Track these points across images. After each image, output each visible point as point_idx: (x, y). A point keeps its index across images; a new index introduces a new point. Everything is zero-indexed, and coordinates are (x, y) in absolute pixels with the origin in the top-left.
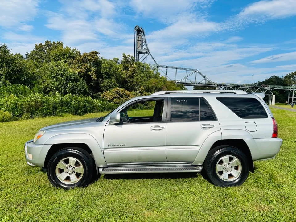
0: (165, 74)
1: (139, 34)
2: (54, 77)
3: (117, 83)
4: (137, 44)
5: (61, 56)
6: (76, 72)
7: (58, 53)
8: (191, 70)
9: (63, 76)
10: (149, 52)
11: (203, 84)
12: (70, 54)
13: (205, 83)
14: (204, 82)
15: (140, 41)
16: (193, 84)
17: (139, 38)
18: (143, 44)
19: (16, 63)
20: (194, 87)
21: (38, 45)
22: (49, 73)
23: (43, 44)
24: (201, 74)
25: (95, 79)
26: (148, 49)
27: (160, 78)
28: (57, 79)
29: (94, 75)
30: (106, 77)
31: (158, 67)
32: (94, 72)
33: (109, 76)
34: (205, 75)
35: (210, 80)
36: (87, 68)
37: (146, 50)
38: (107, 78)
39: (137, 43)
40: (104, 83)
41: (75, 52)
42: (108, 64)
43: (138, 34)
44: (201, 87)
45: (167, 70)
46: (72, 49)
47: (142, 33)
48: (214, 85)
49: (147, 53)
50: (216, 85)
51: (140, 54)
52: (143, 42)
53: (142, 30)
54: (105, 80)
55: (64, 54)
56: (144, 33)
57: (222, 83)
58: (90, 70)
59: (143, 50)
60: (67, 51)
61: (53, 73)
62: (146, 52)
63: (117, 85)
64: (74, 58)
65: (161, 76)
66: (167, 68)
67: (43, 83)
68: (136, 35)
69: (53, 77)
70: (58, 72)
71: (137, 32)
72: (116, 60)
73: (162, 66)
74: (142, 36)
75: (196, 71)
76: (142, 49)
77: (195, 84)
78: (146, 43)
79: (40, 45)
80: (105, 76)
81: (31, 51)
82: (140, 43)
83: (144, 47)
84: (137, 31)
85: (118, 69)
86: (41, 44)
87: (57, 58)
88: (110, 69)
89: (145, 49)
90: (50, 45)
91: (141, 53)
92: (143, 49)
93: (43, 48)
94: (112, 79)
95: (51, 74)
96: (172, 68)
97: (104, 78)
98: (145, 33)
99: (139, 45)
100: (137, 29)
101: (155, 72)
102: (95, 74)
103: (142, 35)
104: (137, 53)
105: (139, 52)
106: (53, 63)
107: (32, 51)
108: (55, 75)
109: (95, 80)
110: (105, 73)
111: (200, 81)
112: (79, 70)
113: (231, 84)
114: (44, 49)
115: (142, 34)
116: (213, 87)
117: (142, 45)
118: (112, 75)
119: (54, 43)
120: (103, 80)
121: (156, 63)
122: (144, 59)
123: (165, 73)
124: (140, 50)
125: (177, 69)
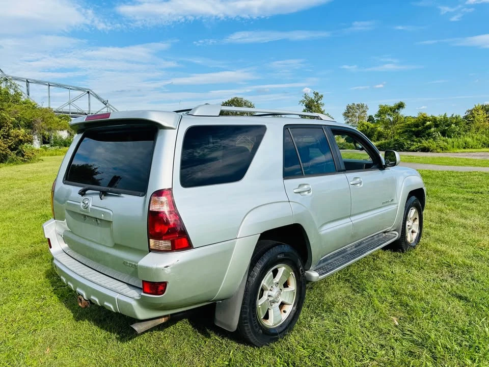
0: (25, 95)
8: (79, 89)
16: (86, 114)
24: (98, 97)
35: (116, 109)
45: (27, 86)
66: (28, 82)
73: (16, 79)
75: (88, 92)
96: (38, 82)
111: (97, 110)
123: (26, 92)
125: (49, 85)
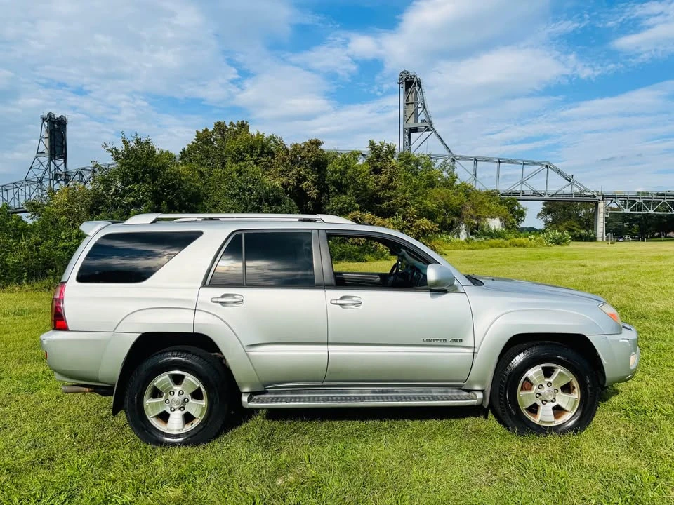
0: (470, 176)
1: (410, 90)
2: (235, 195)
3: (357, 203)
4: (405, 112)
5: (247, 153)
6: (278, 184)
7: (241, 147)
8: (535, 164)
9: (252, 193)
10: (432, 128)
11: (566, 196)
12: (263, 146)
13: (569, 193)
14: (568, 190)
15: (411, 105)
16: (541, 196)
17: (410, 97)
18: (420, 110)
19: (168, 173)
20: (544, 204)
21: (201, 132)
22: (224, 187)
23: (211, 130)
24: (559, 172)
25: (315, 196)
26: (430, 122)
27: (458, 187)
28: (240, 199)
29: (312, 189)
30: (334, 191)
31: (453, 160)
32: (313, 182)
33: (341, 188)
34: (569, 174)
35: (582, 186)
36: (300, 175)
37: (427, 124)
38: (337, 194)
39: (405, 108)
40: (331, 203)
41: (273, 143)
42: (340, 165)
43: (406, 90)
44: (562, 204)
45: (475, 165)
46: (266, 136)
47: (415, 86)
48: (595, 197)
49: (428, 130)
50: (600, 198)
51: (412, 134)
52: (420, 106)
53: (415, 80)
54: (333, 197)
55: (252, 148)
56: (420, 86)
57: (616, 193)
58: (305, 179)
59: (420, 125)
60: (258, 141)
61: (232, 187)
62: (426, 127)
63: (357, 205)
64: (271, 153)
65: (458, 183)
66: (477, 161)
67: (213, 207)
68: (402, 90)
69: (232, 194)
70: (244, 186)
71: (403, 85)
72: (356, 155)
73: (464, 158)
74: (416, 92)
75: (547, 166)
76: (416, 121)
77: (546, 197)
78: (424, 107)
79: (204, 131)
80: (333, 188)
81: (189, 145)
82: (413, 110)
83: (422, 117)
84: (404, 83)
85: (360, 172)
86: (207, 130)
87: (239, 156)
88: (343, 173)
89: (422, 121)
90: (223, 131)
91: (415, 130)
92: (419, 121)
93: (211, 137)
94: (346, 194)
95: (230, 190)
96: (487, 160)
97: (331, 192)
98: (422, 87)
99: (409, 115)
100: (404, 79)
101: (445, 174)
102: (314, 186)
103: (417, 90)
104: (404, 132)
105: (410, 128)
106: (231, 167)
107: (191, 144)
108: (237, 190)
109: (313, 198)
110: (334, 183)
111: (557, 189)
112: (284, 179)
113: (639, 193)
114: (212, 139)
115: (417, 88)
116: (592, 202)
117: (415, 114)
118: (347, 186)
119: (231, 124)
120: (329, 197)
121: (450, 151)
122: (422, 145)
123: (472, 173)
124: (411, 124)
125: (500, 162)
